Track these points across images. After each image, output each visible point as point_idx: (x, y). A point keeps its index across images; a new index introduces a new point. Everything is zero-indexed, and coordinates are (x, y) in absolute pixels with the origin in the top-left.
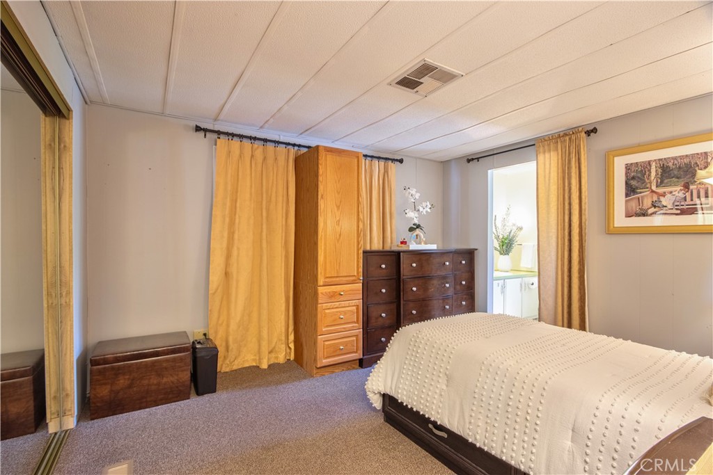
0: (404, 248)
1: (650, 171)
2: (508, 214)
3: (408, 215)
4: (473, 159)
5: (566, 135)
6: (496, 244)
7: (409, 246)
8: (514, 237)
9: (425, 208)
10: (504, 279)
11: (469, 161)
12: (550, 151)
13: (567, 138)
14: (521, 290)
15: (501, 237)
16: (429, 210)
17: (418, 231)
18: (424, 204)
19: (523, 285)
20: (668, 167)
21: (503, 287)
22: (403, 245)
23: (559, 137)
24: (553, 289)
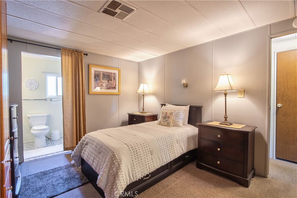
1: (100, 74)
5: (76, 51)
12: (68, 55)
20: (105, 74)
23: (73, 51)
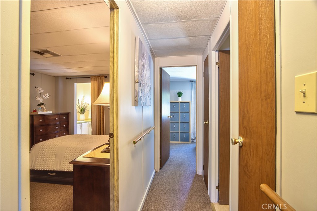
0: (35, 113)
2: (83, 99)
3: (37, 99)
4: (68, 78)
6: (79, 110)
7: (38, 112)
8: (86, 107)
9: (46, 96)
10: (82, 123)
11: (67, 78)
12: (95, 80)
13: (100, 78)
14: (88, 127)
15: (81, 107)
16: (48, 97)
17: (42, 106)
18: (46, 95)
19: (89, 125)
21: (81, 126)
22: (34, 112)
23: (97, 77)
24: (96, 125)
